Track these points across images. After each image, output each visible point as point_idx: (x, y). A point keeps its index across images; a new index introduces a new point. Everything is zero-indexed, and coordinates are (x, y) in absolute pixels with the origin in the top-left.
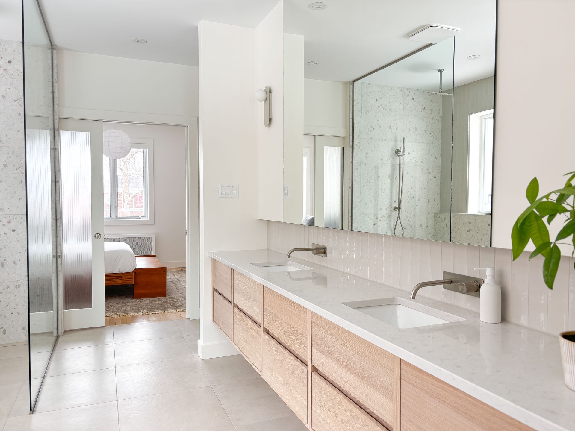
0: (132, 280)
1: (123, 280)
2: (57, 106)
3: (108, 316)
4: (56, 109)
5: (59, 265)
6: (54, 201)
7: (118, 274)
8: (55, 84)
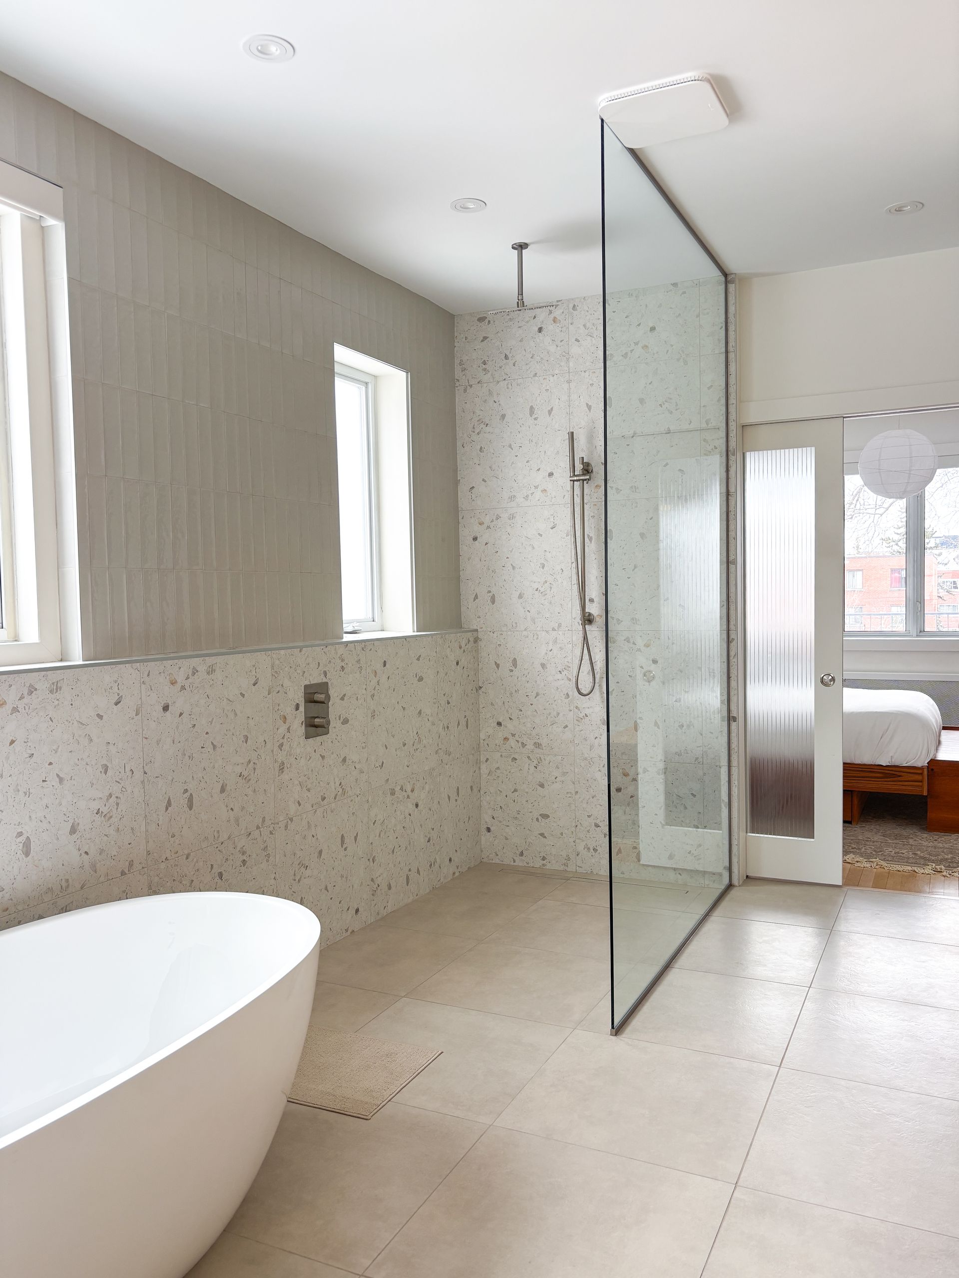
0: (922, 786)
1: (901, 783)
2: (734, 402)
3: (849, 863)
4: (732, 409)
5: (733, 738)
6: (725, 603)
7: (887, 768)
8: (732, 356)
